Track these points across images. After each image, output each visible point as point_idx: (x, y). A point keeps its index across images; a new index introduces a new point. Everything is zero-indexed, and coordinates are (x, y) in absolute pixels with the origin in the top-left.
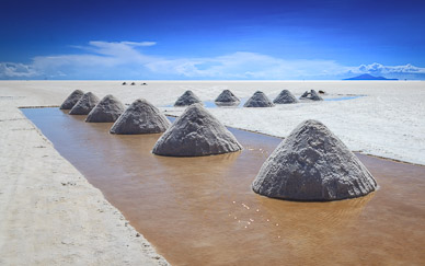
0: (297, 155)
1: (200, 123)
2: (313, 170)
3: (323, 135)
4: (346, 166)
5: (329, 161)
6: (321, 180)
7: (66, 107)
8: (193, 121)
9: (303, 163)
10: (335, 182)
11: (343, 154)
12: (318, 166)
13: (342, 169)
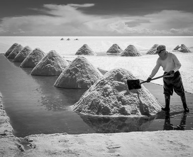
0: (70, 70)
1: (53, 60)
2: (74, 76)
3: (83, 62)
4: (90, 75)
5: (82, 73)
6: (76, 80)
7: (7, 54)
8: (50, 58)
9: (71, 74)
10: (82, 82)
11: (90, 71)
12: (77, 75)
13: (88, 77)
